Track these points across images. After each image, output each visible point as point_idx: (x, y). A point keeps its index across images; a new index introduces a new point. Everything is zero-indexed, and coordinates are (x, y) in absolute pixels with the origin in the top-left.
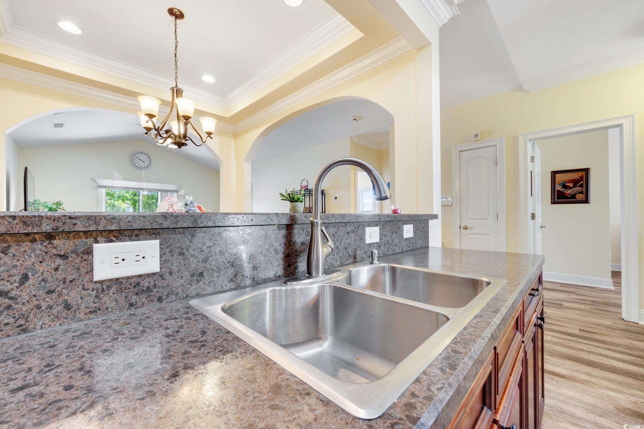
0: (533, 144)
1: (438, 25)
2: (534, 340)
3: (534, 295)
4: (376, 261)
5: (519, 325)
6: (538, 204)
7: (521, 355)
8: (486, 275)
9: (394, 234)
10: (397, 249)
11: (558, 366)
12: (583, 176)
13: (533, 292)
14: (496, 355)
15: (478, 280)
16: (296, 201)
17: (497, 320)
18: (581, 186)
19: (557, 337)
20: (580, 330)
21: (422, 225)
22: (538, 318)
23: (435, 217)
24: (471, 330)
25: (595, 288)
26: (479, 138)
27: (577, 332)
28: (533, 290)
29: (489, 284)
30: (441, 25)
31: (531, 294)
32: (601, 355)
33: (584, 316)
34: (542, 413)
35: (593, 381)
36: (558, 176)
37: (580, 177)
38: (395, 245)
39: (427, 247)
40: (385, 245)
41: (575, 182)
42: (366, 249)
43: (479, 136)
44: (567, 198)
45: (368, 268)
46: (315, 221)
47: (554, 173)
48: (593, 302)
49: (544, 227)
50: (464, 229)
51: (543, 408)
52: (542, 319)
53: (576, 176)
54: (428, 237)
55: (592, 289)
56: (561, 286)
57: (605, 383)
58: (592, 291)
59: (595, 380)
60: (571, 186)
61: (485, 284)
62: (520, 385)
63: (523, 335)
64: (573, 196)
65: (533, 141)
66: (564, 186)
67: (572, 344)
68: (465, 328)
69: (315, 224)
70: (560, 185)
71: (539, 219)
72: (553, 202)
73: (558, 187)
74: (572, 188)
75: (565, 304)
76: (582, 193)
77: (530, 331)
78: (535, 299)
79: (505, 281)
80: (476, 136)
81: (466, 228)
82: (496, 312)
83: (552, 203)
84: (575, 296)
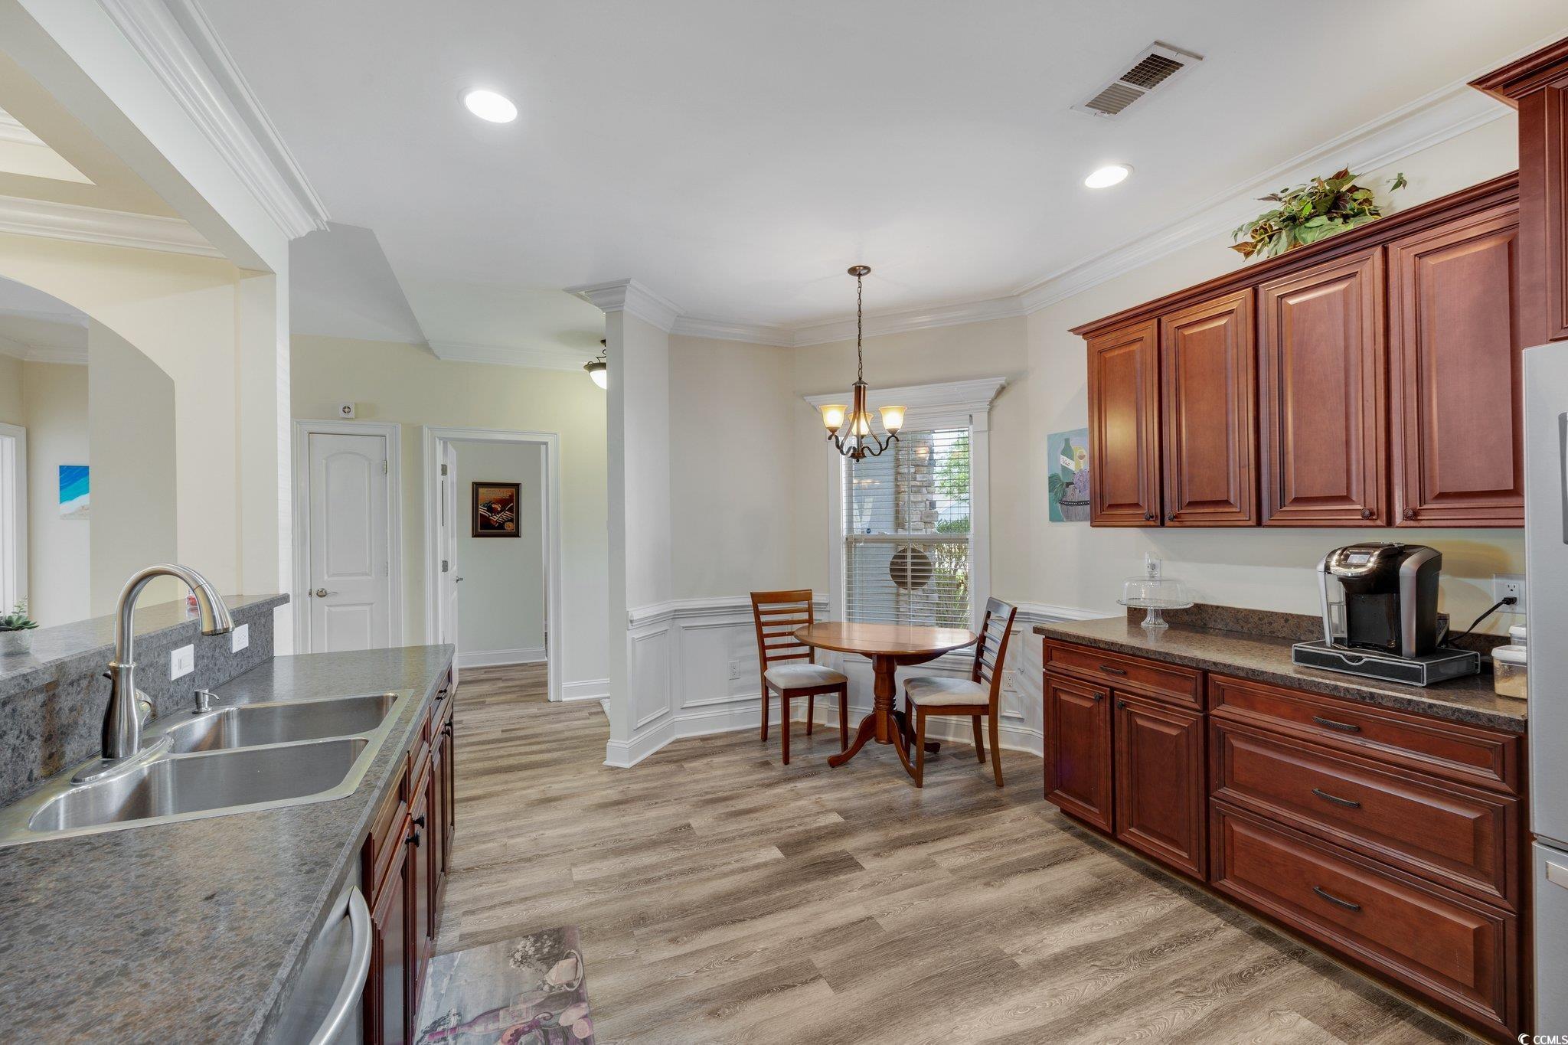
0: (445, 443)
1: (288, 237)
2: (441, 750)
3: (441, 698)
4: (205, 707)
5: (425, 735)
6: (453, 536)
7: (428, 764)
8: (391, 689)
9: (218, 650)
10: (222, 677)
11: (473, 788)
12: (513, 494)
13: (441, 695)
14: (409, 758)
15: (382, 697)
16: (20, 628)
17: (410, 727)
18: (511, 510)
19: (475, 752)
20: (503, 731)
21: (263, 621)
22: (446, 725)
23: (285, 599)
24: (390, 741)
25: (526, 664)
26: (352, 414)
27: (498, 735)
28: (441, 692)
29: (395, 698)
30: (292, 238)
31: (438, 698)
32: (521, 754)
33: (509, 710)
34: (451, 848)
35: (509, 787)
36: (481, 490)
37: (510, 496)
38: (219, 670)
39: (271, 659)
40: (202, 674)
41: (504, 503)
42: (172, 690)
43: (353, 410)
44: (494, 528)
45: (208, 719)
46: (122, 666)
47: (477, 486)
48: (521, 686)
49: (462, 579)
50: (320, 596)
51: (451, 843)
52: (450, 724)
53: (504, 493)
54: (272, 639)
55: (523, 668)
56: (485, 672)
57: (520, 784)
58: (522, 671)
59: (510, 786)
60: (499, 509)
61: (390, 700)
62: (427, 794)
63: (430, 745)
64: (501, 526)
65: (445, 442)
66: (490, 509)
67: (492, 754)
68: (386, 741)
69: (124, 673)
70: (484, 506)
71: (453, 568)
72: (476, 535)
73: (482, 510)
74: (501, 511)
75: (488, 700)
76: (511, 520)
77: (437, 741)
78: (444, 702)
79: (413, 690)
80: (347, 410)
81: (322, 594)
82: (408, 722)
83: (474, 536)
84: (501, 684)
